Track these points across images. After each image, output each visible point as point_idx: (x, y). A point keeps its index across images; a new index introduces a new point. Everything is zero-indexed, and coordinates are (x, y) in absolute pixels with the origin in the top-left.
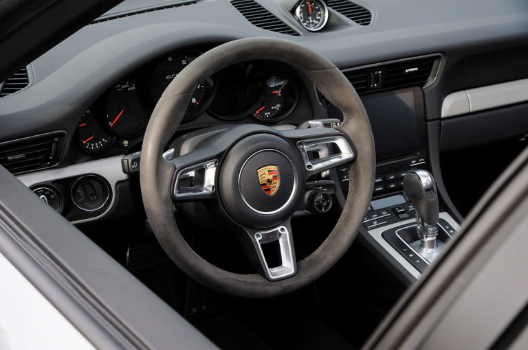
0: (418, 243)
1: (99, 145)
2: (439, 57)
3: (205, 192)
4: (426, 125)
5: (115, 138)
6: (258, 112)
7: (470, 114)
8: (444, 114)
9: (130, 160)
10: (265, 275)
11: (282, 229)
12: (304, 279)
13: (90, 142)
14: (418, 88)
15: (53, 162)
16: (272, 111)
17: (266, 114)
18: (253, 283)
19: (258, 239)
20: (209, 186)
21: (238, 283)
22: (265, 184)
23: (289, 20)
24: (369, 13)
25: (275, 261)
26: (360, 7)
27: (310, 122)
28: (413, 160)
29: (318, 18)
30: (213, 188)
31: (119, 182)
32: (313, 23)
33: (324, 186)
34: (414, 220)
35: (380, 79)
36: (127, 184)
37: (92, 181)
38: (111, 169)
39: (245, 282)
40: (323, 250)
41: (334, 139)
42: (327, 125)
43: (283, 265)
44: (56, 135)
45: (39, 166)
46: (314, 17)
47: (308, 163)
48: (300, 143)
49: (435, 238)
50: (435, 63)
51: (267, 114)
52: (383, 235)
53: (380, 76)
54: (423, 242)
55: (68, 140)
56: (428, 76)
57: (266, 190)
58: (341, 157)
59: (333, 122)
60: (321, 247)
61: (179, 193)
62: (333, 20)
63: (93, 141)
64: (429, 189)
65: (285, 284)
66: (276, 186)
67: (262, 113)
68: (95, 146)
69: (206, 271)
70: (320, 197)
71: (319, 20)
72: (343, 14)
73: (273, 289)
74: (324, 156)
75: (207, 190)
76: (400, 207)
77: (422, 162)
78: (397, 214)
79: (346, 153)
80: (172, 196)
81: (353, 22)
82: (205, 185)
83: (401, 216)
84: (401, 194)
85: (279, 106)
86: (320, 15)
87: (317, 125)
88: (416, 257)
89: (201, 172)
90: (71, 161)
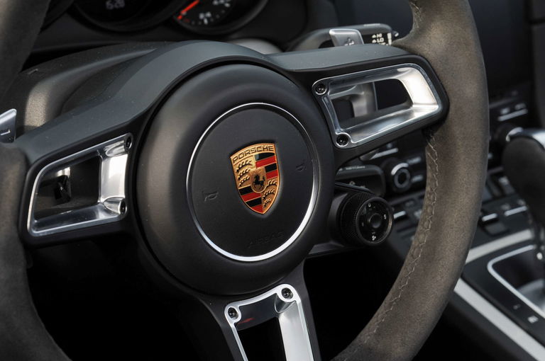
3: (104, 216)
6: (184, 13)
11: (286, 292)
16: (214, 10)
17: (202, 16)
22: (248, 190)
27: (332, 32)
28: (504, 106)
30: (123, 206)
41: (395, 72)
42: (367, 38)
47: (339, 132)
48: (322, 85)
51: (205, 17)
57: (251, 204)
58: (410, 114)
59: (376, 31)
61: (39, 226)
67: (193, 15)
74: (365, 113)
75: (108, 211)
77: (521, 112)
78: (484, 226)
79: (423, 101)
80: (23, 236)
82: (102, 199)
83: (491, 229)
87: (347, 40)
89: (90, 169)
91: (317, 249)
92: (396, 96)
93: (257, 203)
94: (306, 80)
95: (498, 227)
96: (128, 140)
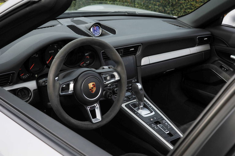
0: (137, 108)
1: (26, 76)
2: (140, 45)
3: (70, 92)
4: (137, 68)
5: (32, 74)
6: (81, 64)
7: (150, 64)
8: (142, 64)
9: (42, 82)
10: (91, 122)
11: (96, 105)
12: (105, 122)
13: (23, 76)
14: (134, 56)
15: (10, 83)
16: (86, 64)
18: (88, 125)
19: (88, 109)
20: (71, 90)
21: (83, 125)
22: (91, 89)
23: (88, 32)
24: (115, 30)
25: (94, 116)
26: (111, 28)
27: (104, 67)
28: (133, 80)
29: (98, 32)
30: (73, 91)
31: (34, 90)
32: (96, 33)
33: (108, 89)
34: (136, 100)
35: (122, 53)
36: (37, 90)
37: (24, 90)
38: (32, 85)
39: (85, 124)
40: (110, 111)
41: (113, 73)
42: (109, 68)
43: (97, 117)
44: (11, 73)
45: (5, 85)
46: (97, 32)
47: (104, 82)
48: (102, 75)
49: (143, 106)
50: (139, 47)
52: (125, 106)
53: (122, 51)
54: (139, 108)
55: (16, 75)
56: (137, 52)
58: (115, 79)
59: (111, 67)
60: (109, 111)
61: (61, 93)
62: (103, 32)
63: (24, 75)
64: (141, 89)
65: (98, 124)
66: (94, 90)
67: (83, 64)
68: (24, 77)
69: (71, 121)
70: (108, 93)
71: (98, 33)
72: (108, 31)
73: (94, 127)
74: (109, 79)
76: (130, 96)
77: (136, 81)
78: (129, 98)
79: (117, 78)
80: (59, 94)
81: (110, 33)
82: (70, 90)
83: (131, 99)
84: (129, 92)
85: (89, 62)
86: (99, 31)
87: (106, 68)
88: (138, 113)
89: (68, 85)
90: (17, 83)
91: (101, 99)
92: (113, 77)
93: (92, 91)
94: (100, 74)
95: (132, 99)
96: (74, 81)
